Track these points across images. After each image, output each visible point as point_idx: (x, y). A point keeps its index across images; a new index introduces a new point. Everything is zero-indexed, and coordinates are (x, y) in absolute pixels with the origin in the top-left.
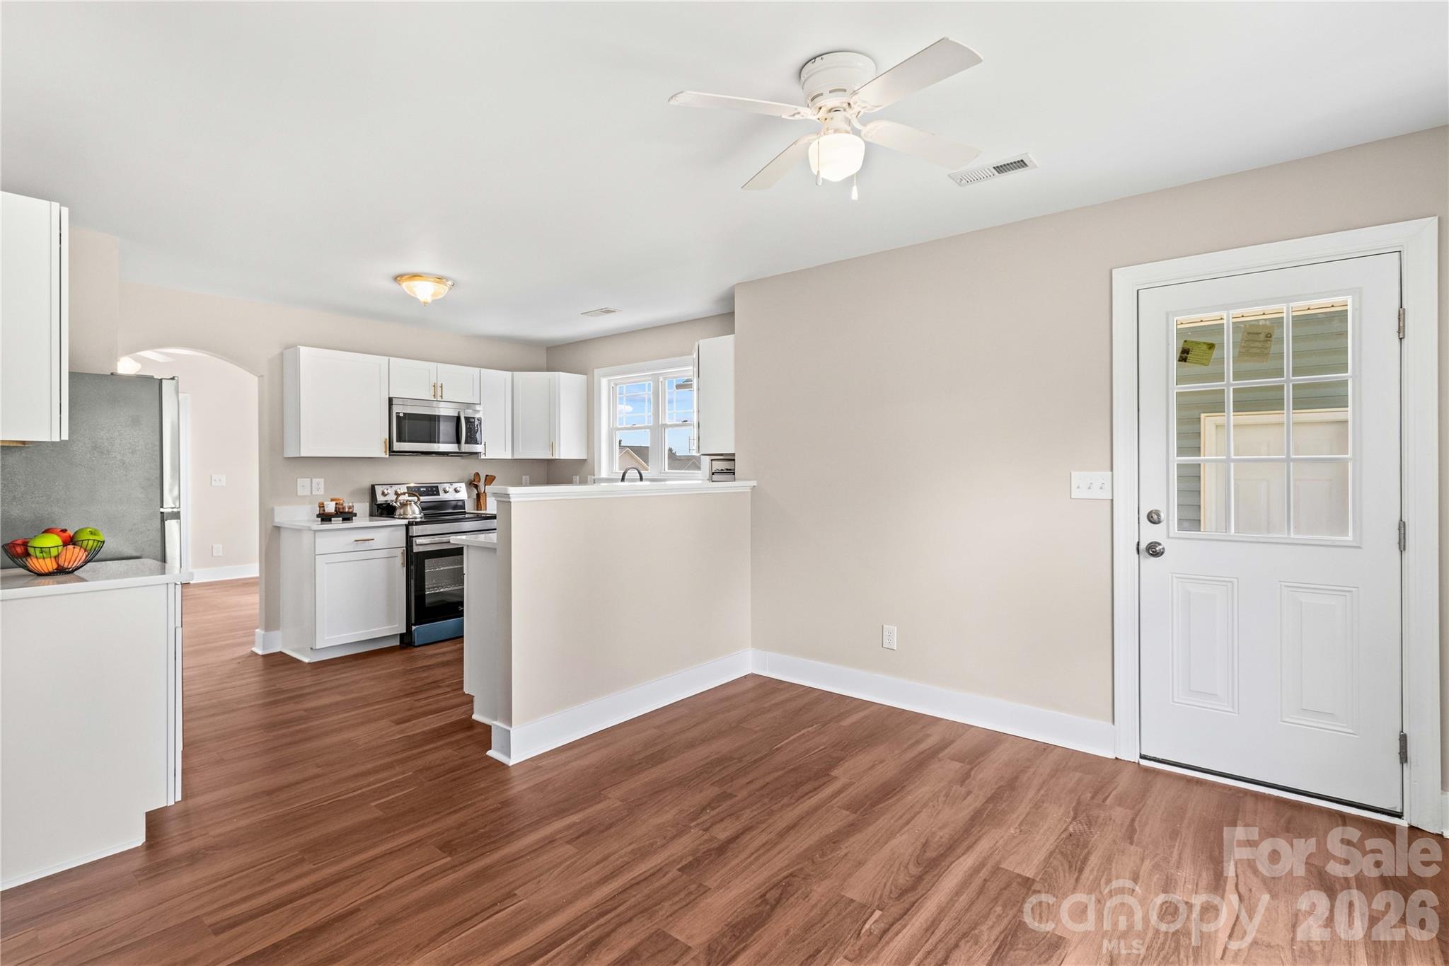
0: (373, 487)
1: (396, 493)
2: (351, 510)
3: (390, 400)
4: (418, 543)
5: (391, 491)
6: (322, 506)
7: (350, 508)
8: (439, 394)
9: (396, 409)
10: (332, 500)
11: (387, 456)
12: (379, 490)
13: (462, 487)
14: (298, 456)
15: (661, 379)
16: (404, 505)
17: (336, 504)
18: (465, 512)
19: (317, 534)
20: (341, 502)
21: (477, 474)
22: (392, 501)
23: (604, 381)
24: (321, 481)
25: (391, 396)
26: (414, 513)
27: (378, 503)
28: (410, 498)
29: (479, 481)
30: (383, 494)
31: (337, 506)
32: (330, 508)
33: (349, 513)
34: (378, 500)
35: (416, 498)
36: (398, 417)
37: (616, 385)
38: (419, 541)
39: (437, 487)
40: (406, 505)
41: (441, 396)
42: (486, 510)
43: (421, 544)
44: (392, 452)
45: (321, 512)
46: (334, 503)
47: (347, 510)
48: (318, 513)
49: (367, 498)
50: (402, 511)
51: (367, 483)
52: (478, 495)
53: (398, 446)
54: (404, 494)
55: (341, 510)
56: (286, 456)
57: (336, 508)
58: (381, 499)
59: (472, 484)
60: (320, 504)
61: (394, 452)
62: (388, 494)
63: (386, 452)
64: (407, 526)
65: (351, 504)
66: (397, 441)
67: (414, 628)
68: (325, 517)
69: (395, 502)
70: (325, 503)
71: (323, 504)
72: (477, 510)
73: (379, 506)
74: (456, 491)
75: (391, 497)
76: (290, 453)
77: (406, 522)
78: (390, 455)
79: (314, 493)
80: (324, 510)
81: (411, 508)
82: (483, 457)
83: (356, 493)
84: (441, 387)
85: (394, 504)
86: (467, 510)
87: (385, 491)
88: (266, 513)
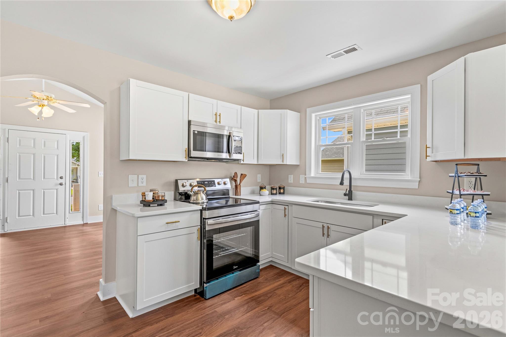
0: (176, 181)
1: (191, 185)
2: (163, 198)
3: (189, 122)
4: (209, 224)
5: (187, 183)
6: (144, 195)
7: (162, 197)
8: (218, 120)
9: (193, 128)
10: (151, 191)
11: (187, 160)
12: (180, 183)
13: (228, 180)
14: (128, 159)
15: (362, 111)
16: (196, 193)
17: (154, 193)
18: (229, 197)
19: (139, 219)
20: (157, 192)
21: (236, 173)
22: (189, 190)
23: (313, 115)
24: (145, 176)
25: (190, 119)
26: (202, 199)
27: (180, 192)
28: (200, 189)
29: (237, 178)
30: (183, 186)
31: (154, 195)
32: (149, 197)
33: (162, 200)
34: (180, 190)
35: (203, 188)
36: (194, 133)
37: (320, 118)
38: (210, 222)
39: (214, 181)
40: (198, 193)
41: (220, 122)
42: (240, 195)
43: (210, 224)
44: (190, 157)
45: (144, 199)
46: (152, 193)
47: (160, 198)
48: (141, 200)
49: (173, 188)
50: (195, 198)
51: (173, 179)
52: (236, 186)
53: (194, 154)
54: (196, 186)
55: (157, 198)
56: (121, 159)
57: (153, 196)
58: (181, 189)
59: (233, 179)
60: (142, 193)
61: (191, 157)
62: (186, 186)
63: (186, 157)
64: (201, 211)
65: (163, 194)
66: (194, 150)
67: (205, 285)
68: (146, 204)
69: (191, 192)
70: (146, 193)
71: (145, 194)
72: (236, 195)
73: (180, 194)
74: (225, 184)
75: (188, 188)
76: (124, 157)
77: (200, 207)
78: (188, 160)
79: (139, 185)
80: (145, 198)
81: (200, 196)
82: (242, 162)
83: (166, 185)
84: (220, 115)
85: (190, 193)
86: (230, 196)
87: (184, 184)
88: (107, 200)
